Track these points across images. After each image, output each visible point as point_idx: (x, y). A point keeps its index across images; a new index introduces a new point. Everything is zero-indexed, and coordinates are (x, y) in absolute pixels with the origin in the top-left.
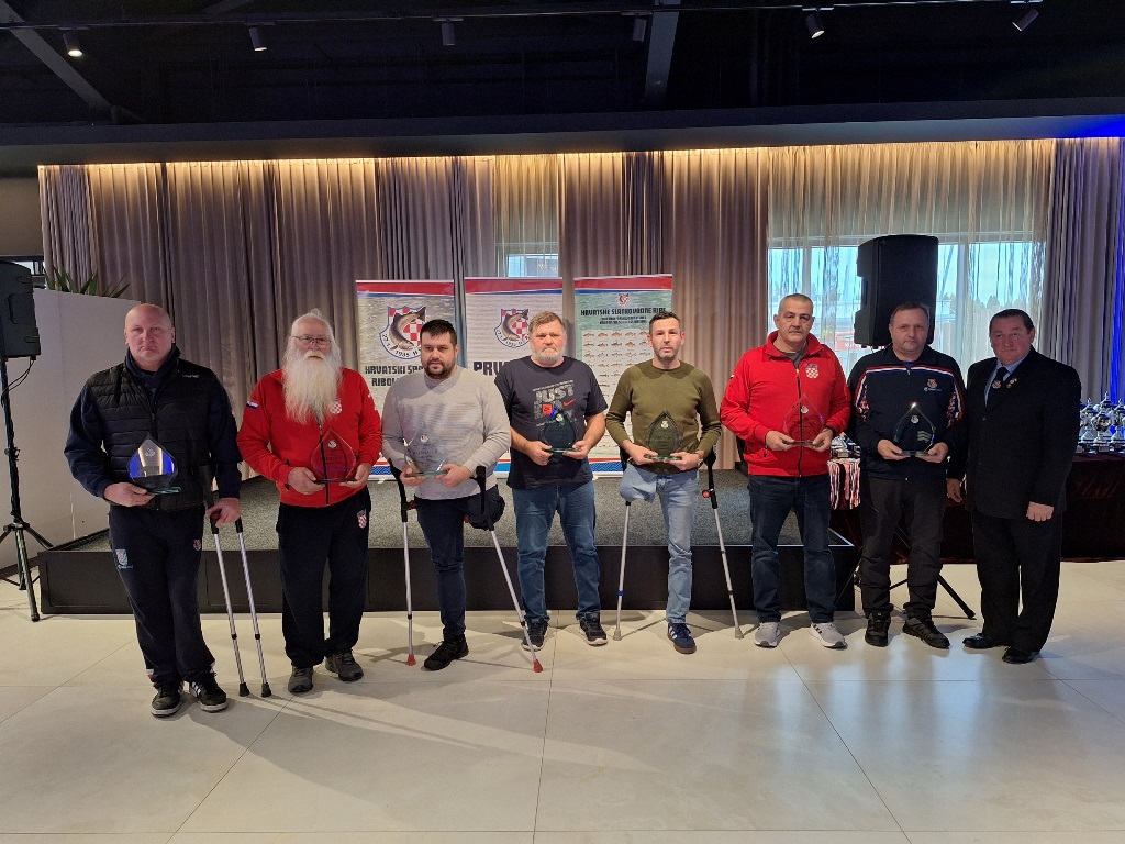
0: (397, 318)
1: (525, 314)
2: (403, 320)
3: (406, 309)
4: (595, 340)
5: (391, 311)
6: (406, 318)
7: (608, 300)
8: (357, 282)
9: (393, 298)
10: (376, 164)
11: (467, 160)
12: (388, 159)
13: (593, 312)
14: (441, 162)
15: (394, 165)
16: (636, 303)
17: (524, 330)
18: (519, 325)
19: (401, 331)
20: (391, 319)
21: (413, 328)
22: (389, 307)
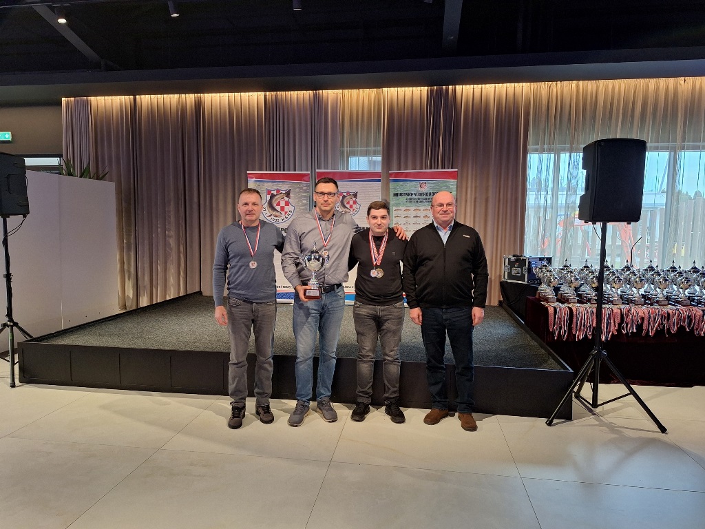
0: (273, 196)
1: (355, 195)
2: (276, 197)
3: (278, 191)
4: (403, 213)
5: (269, 192)
6: (278, 196)
7: (412, 187)
8: (248, 172)
9: (270, 184)
10: (265, 96)
11: (323, 93)
12: (272, 93)
13: (402, 194)
14: (307, 95)
15: (276, 96)
16: (431, 188)
17: (354, 206)
18: (351, 203)
19: (275, 205)
20: (269, 197)
21: (283, 203)
22: (267, 189)
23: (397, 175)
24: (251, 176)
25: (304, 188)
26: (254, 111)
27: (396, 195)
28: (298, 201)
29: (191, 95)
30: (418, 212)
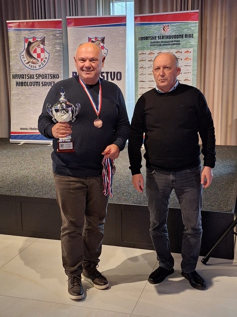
0: (30, 44)
1: (103, 40)
2: (33, 45)
3: (34, 38)
4: (147, 57)
5: (26, 40)
7: (155, 30)
8: (7, 21)
9: (27, 32)
13: (146, 38)
16: (174, 31)
19: (32, 52)
20: (26, 44)
21: (39, 51)
22: (24, 37)
23: (142, 19)
24: (10, 25)
25: (57, 35)
27: (142, 39)
28: (52, 49)
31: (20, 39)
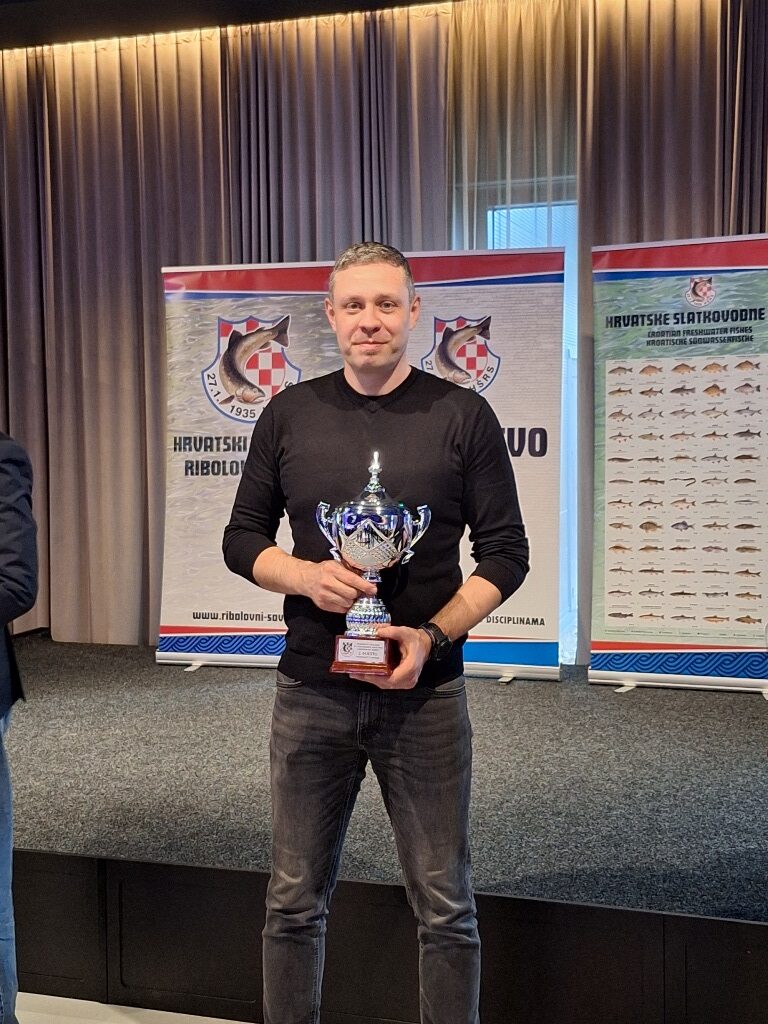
0: (236, 340)
1: (484, 328)
2: (246, 343)
3: (251, 323)
4: (636, 381)
5: (224, 327)
6: (252, 340)
7: (664, 294)
8: (164, 270)
9: (228, 302)
10: (224, 40)
11: (395, 15)
12: (246, 28)
13: (634, 320)
14: (343, 25)
15: (255, 36)
16: (730, 297)
17: (481, 363)
18: (471, 351)
19: (242, 366)
20: (225, 342)
21: (265, 361)
22: (219, 319)
23: (617, 258)
24: (172, 281)
26: (192, 85)
27: (616, 321)
28: (310, 355)
29: (17, 51)
30: (686, 375)
31: (206, 325)
